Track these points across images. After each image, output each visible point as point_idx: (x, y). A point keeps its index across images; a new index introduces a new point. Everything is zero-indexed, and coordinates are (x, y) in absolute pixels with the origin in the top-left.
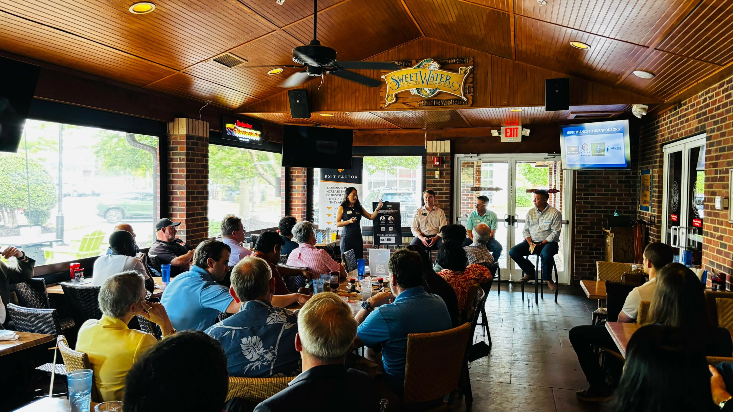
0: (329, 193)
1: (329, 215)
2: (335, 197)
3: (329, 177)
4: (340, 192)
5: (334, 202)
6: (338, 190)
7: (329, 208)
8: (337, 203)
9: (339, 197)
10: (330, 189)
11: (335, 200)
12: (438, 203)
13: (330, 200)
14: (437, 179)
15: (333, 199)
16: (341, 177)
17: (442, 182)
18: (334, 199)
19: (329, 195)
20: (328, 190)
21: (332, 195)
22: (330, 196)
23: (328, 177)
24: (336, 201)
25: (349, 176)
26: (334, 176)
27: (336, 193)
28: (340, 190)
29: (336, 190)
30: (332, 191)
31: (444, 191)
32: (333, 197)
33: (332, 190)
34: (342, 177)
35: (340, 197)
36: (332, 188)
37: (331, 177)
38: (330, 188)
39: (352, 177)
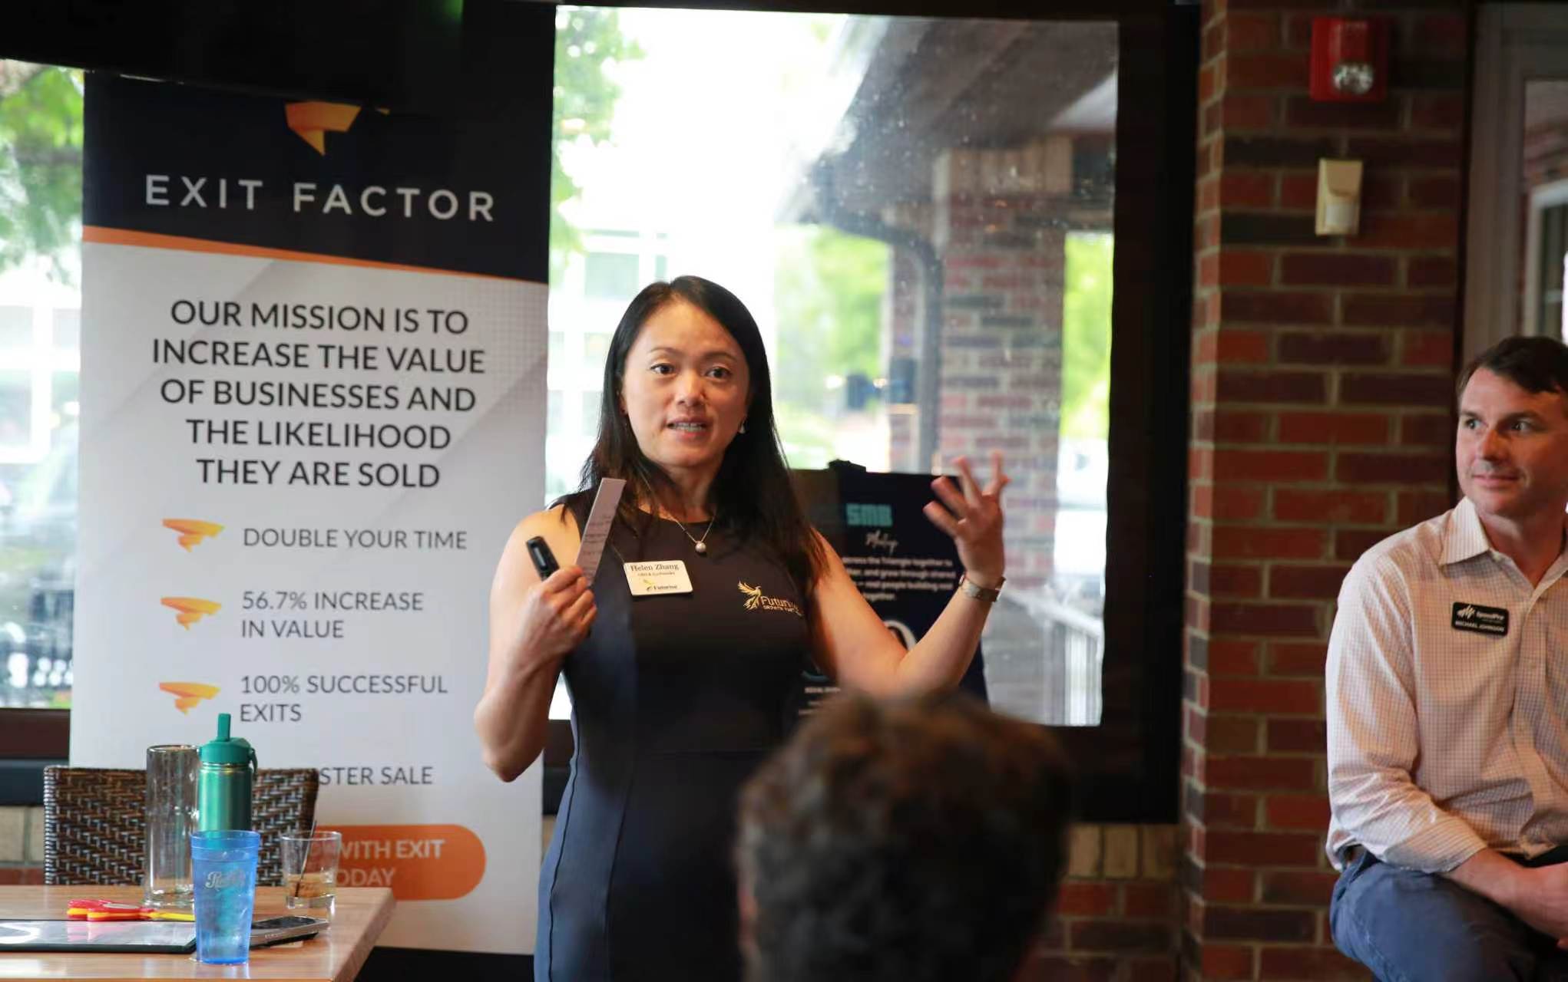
0: (187, 372)
1: (186, 610)
2: (253, 414)
3: (194, 192)
4: (314, 356)
5: (243, 472)
6: (291, 336)
7: (188, 532)
8: (283, 474)
9: (297, 414)
10: (195, 330)
11: (251, 450)
12: (1332, 484)
13: (205, 450)
14: (1326, 239)
15: (233, 432)
16: (322, 194)
17: (1382, 271)
18: (250, 433)
19: (191, 391)
20: (179, 335)
21: (223, 392)
22: (204, 406)
23: (176, 191)
24: (270, 454)
25: (408, 193)
26: (251, 185)
27: (262, 372)
28: (306, 335)
29: (271, 335)
30: (218, 353)
31: (1396, 366)
32: (233, 411)
33: (228, 333)
34: (337, 199)
35: (311, 414)
36: (229, 313)
37: (209, 193)
38: (197, 311)
39: (444, 204)
